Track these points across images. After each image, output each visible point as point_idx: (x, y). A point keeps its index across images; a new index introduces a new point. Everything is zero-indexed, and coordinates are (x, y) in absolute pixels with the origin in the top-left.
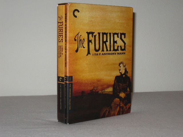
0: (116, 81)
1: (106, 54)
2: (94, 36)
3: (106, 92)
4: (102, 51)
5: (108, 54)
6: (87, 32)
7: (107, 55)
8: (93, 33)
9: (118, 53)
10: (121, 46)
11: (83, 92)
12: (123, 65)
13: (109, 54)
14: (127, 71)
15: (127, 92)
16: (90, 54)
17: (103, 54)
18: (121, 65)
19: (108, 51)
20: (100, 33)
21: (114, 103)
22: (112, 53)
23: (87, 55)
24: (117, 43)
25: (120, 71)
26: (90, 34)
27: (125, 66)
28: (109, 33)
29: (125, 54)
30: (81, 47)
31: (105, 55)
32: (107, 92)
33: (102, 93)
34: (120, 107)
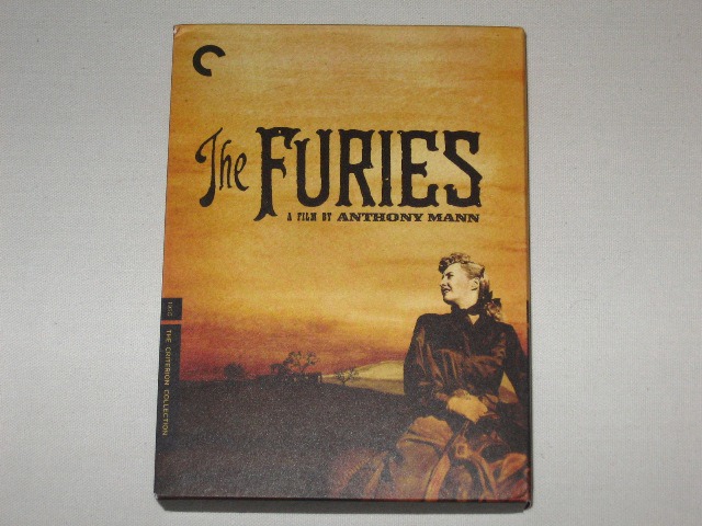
0: (421, 338)
1: (363, 218)
2: (297, 143)
3: (363, 382)
4: (338, 204)
5: (371, 218)
6: (260, 130)
7: (367, 219)
8: (288, 133)
9: (431, 215)
10: (449, 188)
11: (233, 369)
12: (468, 269)
13: (379, 217)
14: (494, 296)
15: (496, 394)
16: (273, 214)
17: (343, 217)
18: (454, 268)
19: (373, 204)
20: (329, 131)
21: (414, 437)
22: (396, 215)
23: (259, 217)
24: (425, 174)
25: (449, 296)
26: (278, 135)
27: (481, 275)
28: (381, 133)
29: (477, 220)
30: (229, 186)
31: (358, 219)
32: (367, 380)
33: (339, 382)
34: (455, 462)
